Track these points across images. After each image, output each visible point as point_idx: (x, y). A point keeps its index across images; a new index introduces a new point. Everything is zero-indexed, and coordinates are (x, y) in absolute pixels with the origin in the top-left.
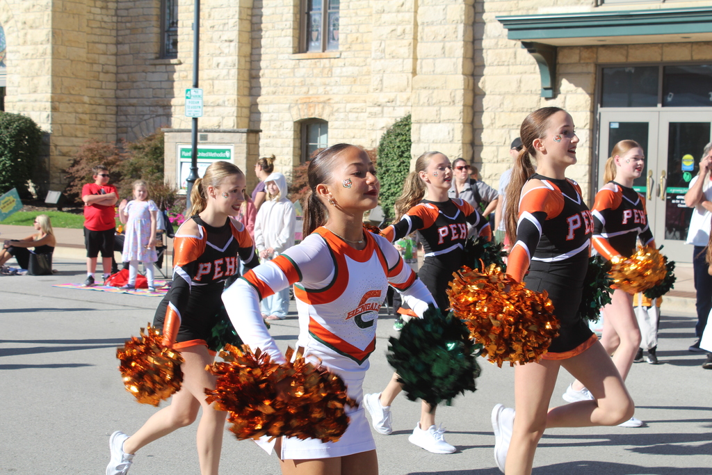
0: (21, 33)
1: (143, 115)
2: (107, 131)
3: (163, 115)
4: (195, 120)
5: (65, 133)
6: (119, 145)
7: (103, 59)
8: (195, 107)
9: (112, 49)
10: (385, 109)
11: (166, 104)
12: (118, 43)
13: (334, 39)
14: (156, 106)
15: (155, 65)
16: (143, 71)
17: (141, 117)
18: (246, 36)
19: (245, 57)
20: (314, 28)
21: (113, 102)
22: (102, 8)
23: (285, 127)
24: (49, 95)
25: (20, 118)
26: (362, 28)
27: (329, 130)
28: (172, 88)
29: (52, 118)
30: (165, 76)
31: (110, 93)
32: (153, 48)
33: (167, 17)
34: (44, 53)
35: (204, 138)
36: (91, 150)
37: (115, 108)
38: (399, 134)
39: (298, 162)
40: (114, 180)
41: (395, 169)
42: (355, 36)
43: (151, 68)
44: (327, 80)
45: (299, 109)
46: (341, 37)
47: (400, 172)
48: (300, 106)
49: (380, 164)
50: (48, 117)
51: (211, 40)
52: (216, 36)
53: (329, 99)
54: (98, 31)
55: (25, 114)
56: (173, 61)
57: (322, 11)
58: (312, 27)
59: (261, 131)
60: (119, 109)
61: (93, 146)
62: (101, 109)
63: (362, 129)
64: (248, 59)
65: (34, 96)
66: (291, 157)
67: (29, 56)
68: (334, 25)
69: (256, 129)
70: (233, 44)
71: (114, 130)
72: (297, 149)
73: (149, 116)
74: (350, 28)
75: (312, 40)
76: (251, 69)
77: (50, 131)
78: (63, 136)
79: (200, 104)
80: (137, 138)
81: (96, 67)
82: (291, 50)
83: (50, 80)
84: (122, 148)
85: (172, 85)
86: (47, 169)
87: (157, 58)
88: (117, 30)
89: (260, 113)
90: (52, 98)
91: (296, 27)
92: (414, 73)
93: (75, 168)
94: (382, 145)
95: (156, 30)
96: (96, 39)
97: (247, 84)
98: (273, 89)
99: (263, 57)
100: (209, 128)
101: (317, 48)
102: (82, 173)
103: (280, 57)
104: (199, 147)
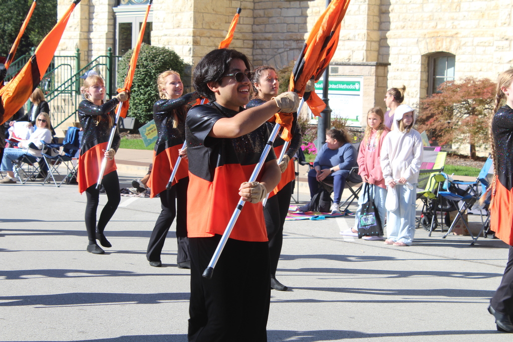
1: (278, 49)
3: (297, 49)
10: (512, 42)
11: (299, 38)
14: (290, 40)
15: (290, 1)
16: (278, 8)
17: (276, 50)
21: (250, 36)
23: (413, 60)
24: (191, 30)
25: (164, 51)
27: (456, 63)
28: (305, 23)
29: (193, 51)
30: (299, 12)
31: (247, 28)
35: (335, 71)
37: (251, 42)
39: (425, 94)
43: (286, 4)
44: (455, 15)
45: (427, 43)
48: (428, 40)
50: (190, 50)
53: (457, 34)
55: (171, 47)
59: (390, 64)
60: (255, 43)
62: (239, 43)
63: (488, 62)
65: (177, 31)
66: (418, 89)
69: (384, 62)
72: (424, 82)
73: (283, 50)
76: (381, 5)
77: (191, 64)
81: (235, 4)
83: (192, 15)
85: (306, 20)
89: (388, 47)
90: (194, 32)
97: (377, 19)
98: (403, 24)
100: (340, 61)
104: (330, 79)
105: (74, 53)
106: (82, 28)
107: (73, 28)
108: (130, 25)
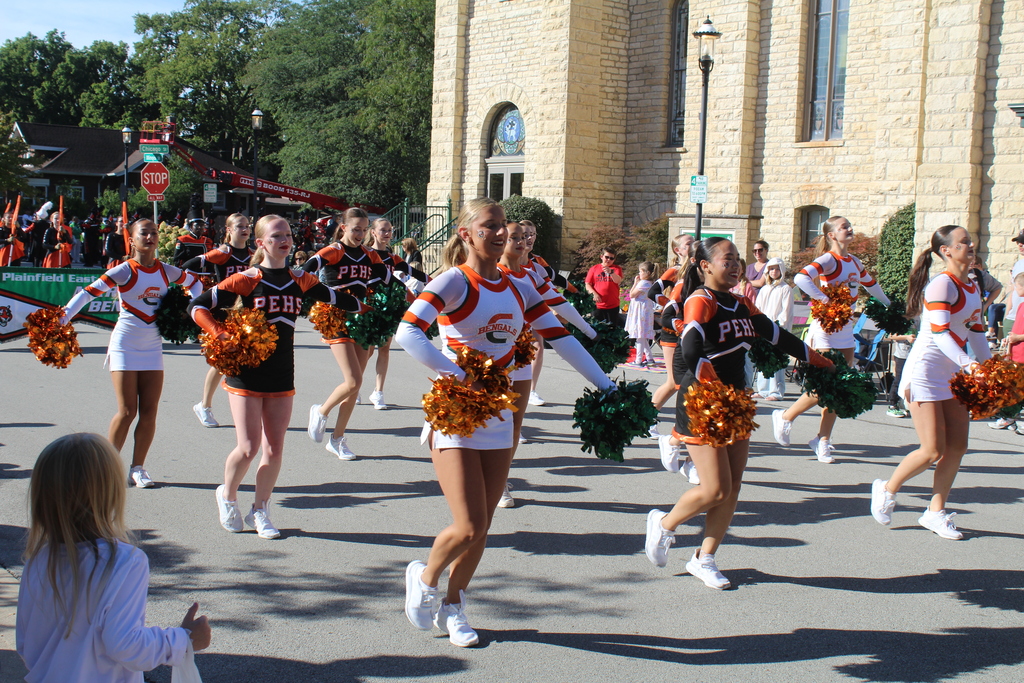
0: (539, 124)
1: (649, 201)
2: (615, 215)
3: (668, 201)
4: (700, 206)
5: (576, 216)
6: (625, 229)
7: (612, 148)
8: (699, 194)
9: (622, 138)
10: (888, 197)
11: (671, 190)
12: (627, 133)
13: (837, 128)
14: (662, 192)
15: (662, 153)
16: (650, 159)
17: (647, 202)
18: (750, 125)
19: (748, 145)
20: (818, 118)
21: (621, 188)
22: (613, 100)
23: (786, 213)
24: (562, 181)
25: (535, 202)
26: (867, 117)
28: (677, 175)
29: (564, 202)
30: (671, 164)
31: (618, 180)
32: (660, 137)
33: (674, 107)
34: (559, 142)
35: (708, 223)
36: (599, 233)
37: (622, 194)
38: (902, 222)
39: (798, 248)
40: (618, 261)
41: (897, 257)
42: (858, 125)
43: (658, 156)
44: (829, 168)
45: (801, 197)
46: (845, 126)
47: (902, 260)
48: (802, 194)
49: (881, 252)
50: (561, 201)
51: (716, 129)
52: (721, 125)
53: (831, 187)
54: (609, 121)
55: (542, 198)
56: (679, 149)
57: (827, 101)
58: (816, 116)
59: (763, 217)
60: (626, 195)
61: (601, 229)
62: (609, 195)
63: (863, 216)
64: (751, 148)
65: (548, 182)
66: (791, 243)
67: (545, 145)
68: (838, 114)
69: (757, 215)
70: (737, 133)
71: (621, 215)
72: (797, 235)
73: (654, 202)
74: (854, 117)
75: (815, 129)
76: (754, 157)
77: (562, 215)
78: (574, 219)
79: (705, 191)
80: (642, 222)
81: (606, 156)
82: (794, 139)
83: (564, 166)
84: (628, 232)
85: (678, 172)
86: (559, 250)
87: (663, 147)
88: (627, 120)
89: (762, 200)
90: (565, 184)
91: (800, 116)
92: (919, 161)
93: (584, 250)
94: (884, 233)
95: (664, 120)
96: (607, 128)
97: (750, 172)
98: (776, 177)
99: (766, 146)
100: (711, 214)
101: (821, 136)
102: (590, 255)
103: (783, 145)
104: (702, 232)
105: (445, 203)
106: (454, 178)
107: (445, 180)
108: (502, 175)
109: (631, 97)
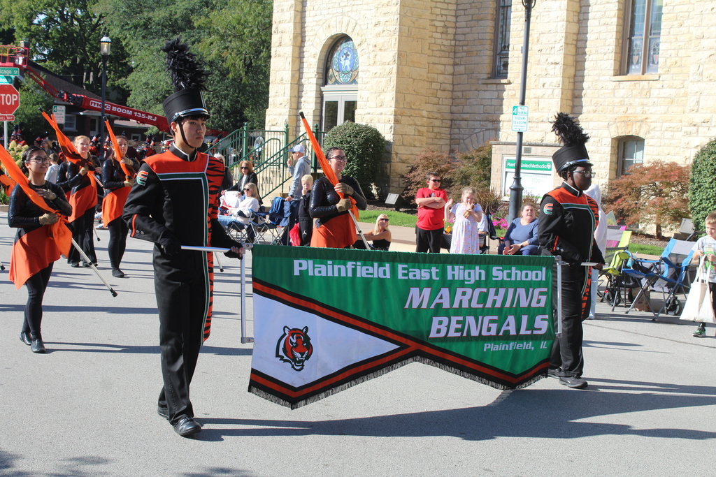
0: (372, 55)
1: (474, 129)
2: (442, 142)
3: (492, 129)
4: (521, 134)
5: (405, 143)
6: (452, 155)
7: (441, 78)
8: (520, 123)
9: (450, 69)
10: (700, 128)
11: (495, 119)
12: (455, 64)
13: (653, 63)
14: (486, 120)
15: (487, 84)
16: (476, 90)
17: (472, 130)
18: (571, 60)
19: (569, 78)
20: (635, 53)
21: (448, 116)
22: (442, 33)
23: (603, 143)
24: (393, 109)
25: (367, 128)
26: (682, 53)
27: (645, 147)
28: (501, 105)
29: (394, 129)
30: (496, 95)
31: (446, 109)
32: (486, 69)
33: (500, 41)
34: (390, 73)
35: (528, 151)
36: (427, 158)
37: (449, 122)
38: (712, 153)
39: (614, 175)
40: (445, 185)
41: (707, 185)
42: (674, 60)
43: (484, 87)
44: (645, 101)
45: (618, 127)
46: (661, 60)
47: (713, 188)
48: (618, 124)
49: (693, 181)
50: (391, 128)
51: (539, 63)
52: (543, 59)
53: (646, 119)
54: (438, 54)
55: (372, 125)
56: (503, 81)
57: (644, 37)
58: (633, 51)
60: (453, 123)
61: (428, 155)
62: (437, 123)
63: (676, 147)
64: (572, 80)
65: (380, 110)
66: (608, 171)
67: (377, 75)
68: (654, 50)
70: (558, 66)
71: (448, 142)
72: (614, 164)
73: (479, 130)
74: (669, 52)
75: (632, 63)
76: (574, 89)
77: (392, 141)
78: (403, 145)
79: (525, 120)
80: (468, 149)
81: (435, 86)
82: (612, 72)
83: (394, 95)
84: (454, 158)
85: (502, 102)
86: (389, 174)
87: (489, 78)
88: (455, 53)
90: (395, 111)
91: (618, 51)
93: (412, 174)
94: (695, 162)
95: (490, 53)
96: (436, 60)
97: (570, 103)
98: (595, 109)
99: (586, 79)
100: (533, 142)
101: (637, 70)
102: (418, 179)
103: (602, 78)
104: (523, 158)
105: (283, 128)
106: (291, 105)
107: (283, 106)
108: (337, 102)
109: (459, 31)
